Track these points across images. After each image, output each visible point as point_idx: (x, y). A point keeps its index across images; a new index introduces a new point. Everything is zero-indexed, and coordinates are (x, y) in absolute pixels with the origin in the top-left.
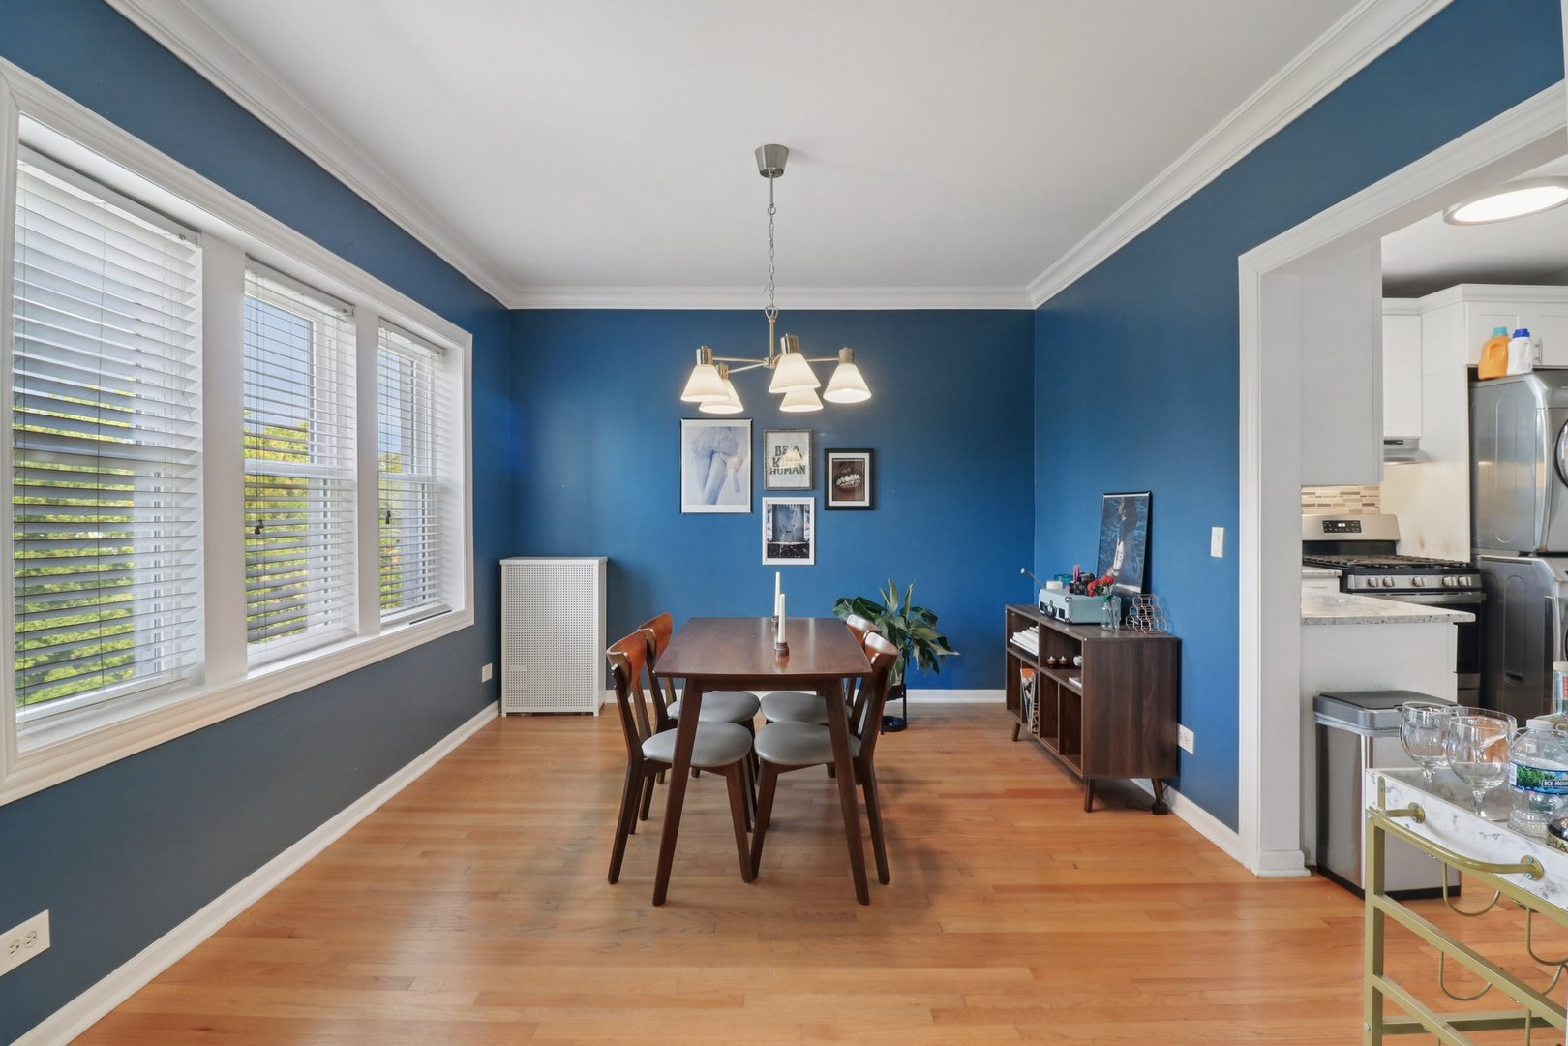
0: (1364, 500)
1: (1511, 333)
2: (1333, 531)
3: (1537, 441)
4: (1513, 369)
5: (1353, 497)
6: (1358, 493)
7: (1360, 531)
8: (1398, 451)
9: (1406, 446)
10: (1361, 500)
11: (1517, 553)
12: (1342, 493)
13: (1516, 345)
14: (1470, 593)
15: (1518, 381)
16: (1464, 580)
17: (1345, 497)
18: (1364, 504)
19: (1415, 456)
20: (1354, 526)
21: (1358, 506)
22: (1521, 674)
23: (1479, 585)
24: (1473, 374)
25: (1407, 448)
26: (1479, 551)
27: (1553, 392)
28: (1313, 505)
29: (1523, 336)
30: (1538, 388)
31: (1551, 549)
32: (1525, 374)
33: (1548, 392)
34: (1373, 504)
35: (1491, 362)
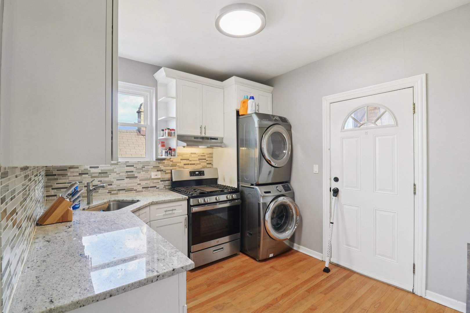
0: (208, 162)
1: (249, 97)
2: (194, 176)
3: (256, 140)
4: (249, 112)
5: (203, 160)
6: (205, 159)
7: (204, 175)
8: (216, 143)
9: (218, 141)
10: (206, 162)
11: (250, 184)
12: (199, 159)
13: (250, 101)
14: (237, 201)
15: (250, 116)
16: (234, 196)
17: (201, 161)
18: (207, 164)
19: (222, 145)
20: (201, 173)
21: (205, 164)
22: (252, 233)
23: (239, 197)
24: (238, 112)
25: (219, 141)
26: (240, 183)
27: (260, 121)
28: (188, 164)
29: (252, 99)
30: (256, 119)
31: (260, 182)
32: (252, 113)
33: (259, 120)
34: (211, 164)
35: (243, 108)
